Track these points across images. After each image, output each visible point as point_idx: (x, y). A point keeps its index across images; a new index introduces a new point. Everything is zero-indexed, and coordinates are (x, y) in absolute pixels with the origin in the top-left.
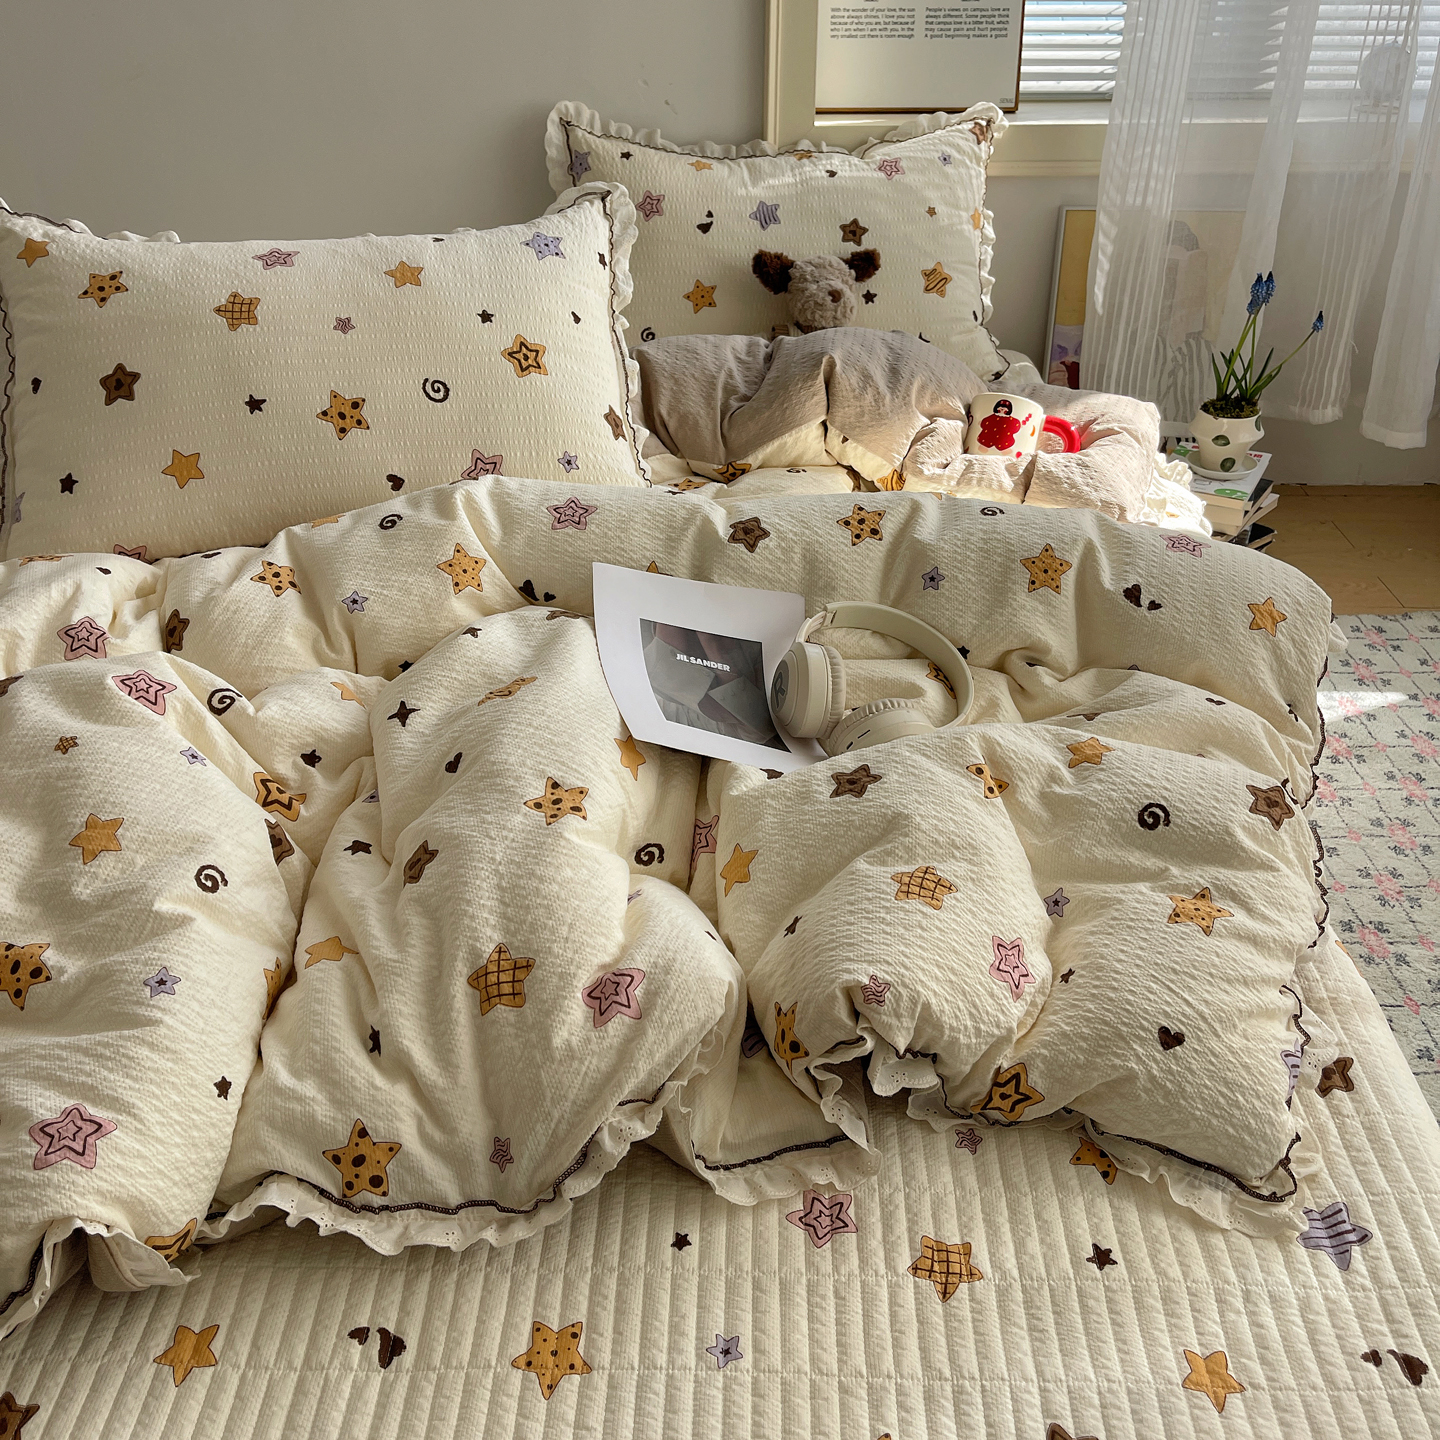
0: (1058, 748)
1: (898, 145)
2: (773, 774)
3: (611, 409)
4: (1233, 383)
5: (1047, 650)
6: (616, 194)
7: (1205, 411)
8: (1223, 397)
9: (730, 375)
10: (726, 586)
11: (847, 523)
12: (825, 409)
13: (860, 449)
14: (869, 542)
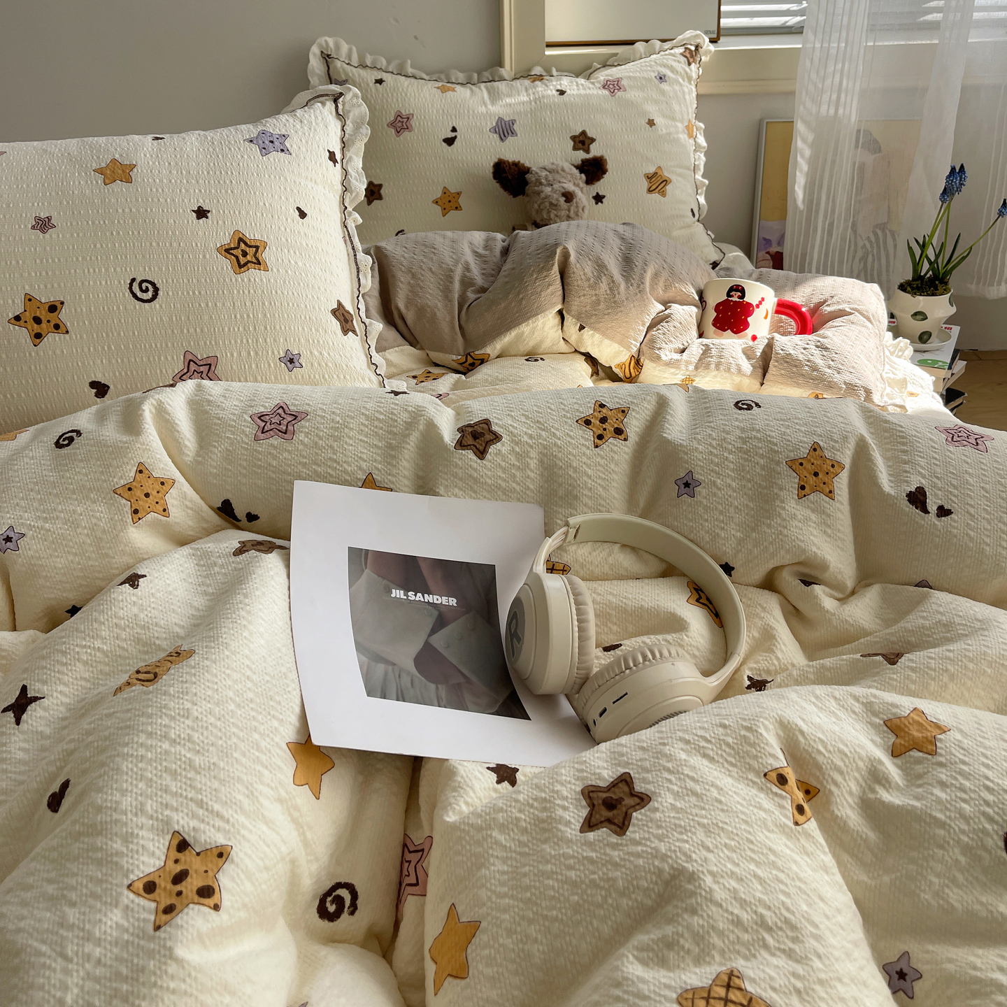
0: (872, 724)
1: (619, 68)
2: (505, 774)
3: (339, 304)
4: (926, 266)
5: (824, 566)
6: (348, 96)
7: (902, 290)
8: (918, 277)
9: (467, 269)
10: (453, 499)
11: (588, 422)
12: (560, 298)
13: (597, 336)
14: (613, 443)
